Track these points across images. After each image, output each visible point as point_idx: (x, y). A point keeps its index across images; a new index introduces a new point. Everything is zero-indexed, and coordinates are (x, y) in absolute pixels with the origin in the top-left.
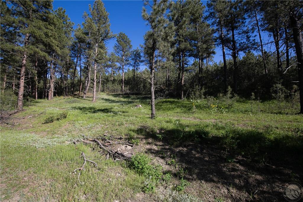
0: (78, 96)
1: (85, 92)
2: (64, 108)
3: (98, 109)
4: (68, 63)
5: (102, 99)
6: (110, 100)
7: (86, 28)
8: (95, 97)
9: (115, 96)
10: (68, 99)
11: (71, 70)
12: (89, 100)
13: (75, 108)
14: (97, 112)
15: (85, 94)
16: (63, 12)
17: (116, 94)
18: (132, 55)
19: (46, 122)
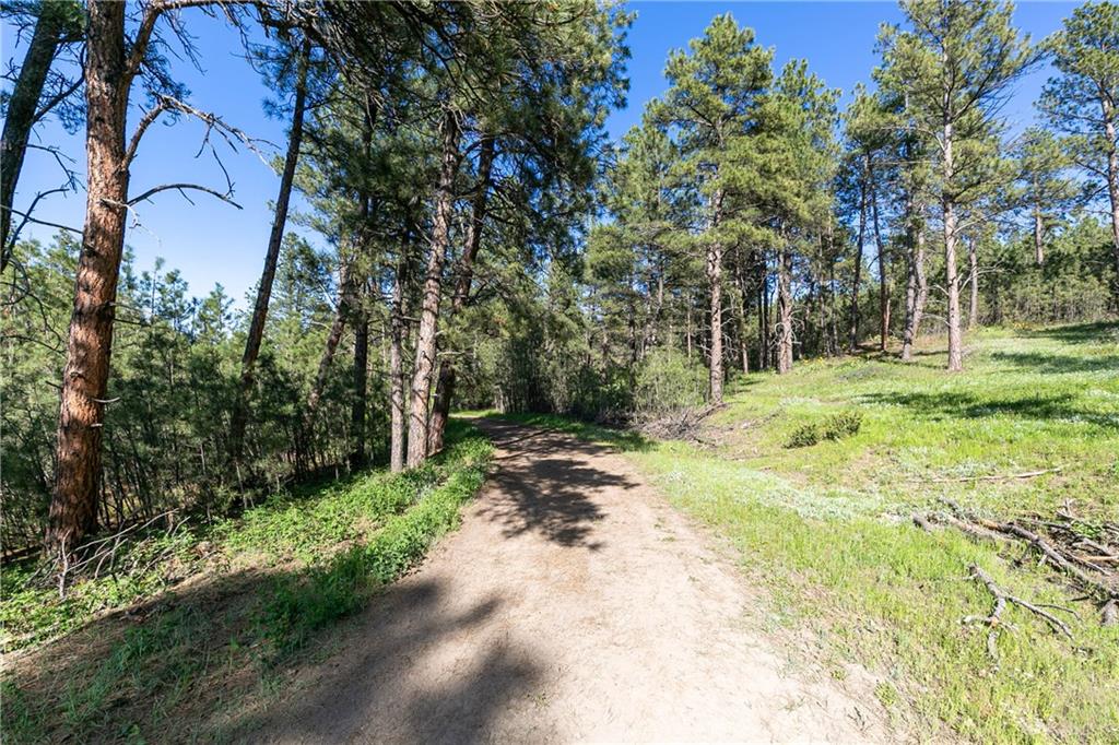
0: (879, 353)
1: (908, 334)
2: (837, 400)
3: (987, 400)
4: (831, 239)
5: (995, 355)
6: (1042, 360)
7: (888, 83)
8: (958, 350)
9: (1068, 338)
10: (843, 366)
11: (842, 262)
12: (929, 367)
13: (878, 397)
14: (987, 414)
15: (910, 342)
16: (799, 72)
17: (1073, 329)
19: (796, 444)
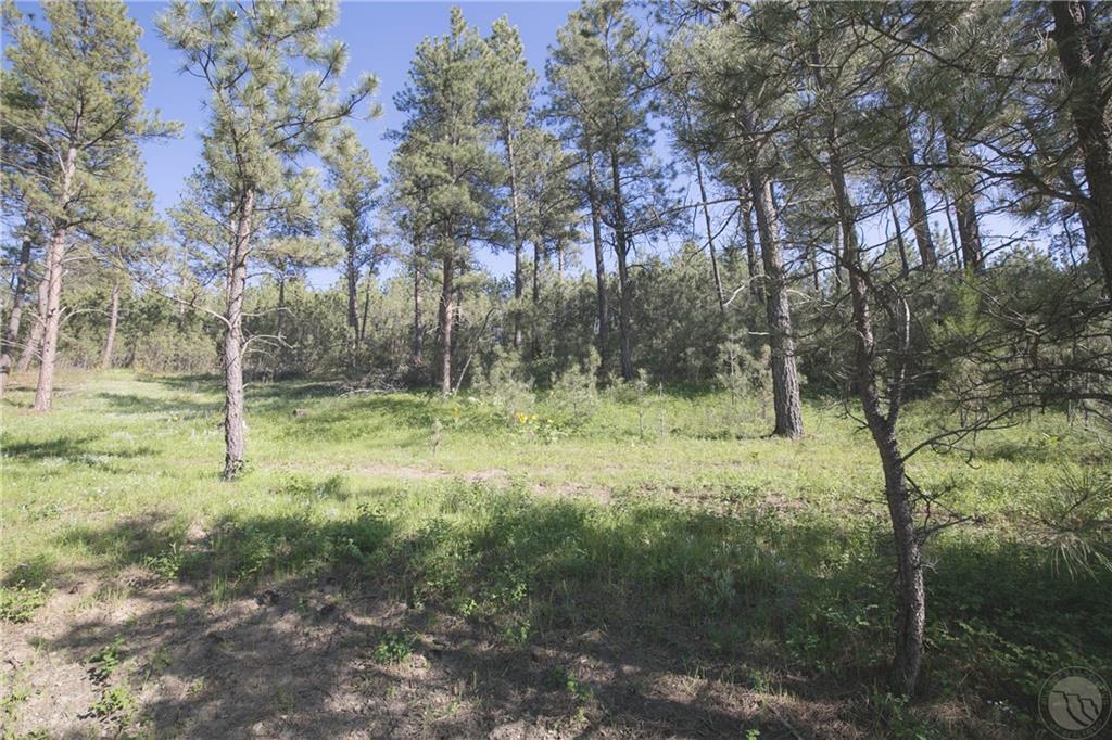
18: (271, 220)
